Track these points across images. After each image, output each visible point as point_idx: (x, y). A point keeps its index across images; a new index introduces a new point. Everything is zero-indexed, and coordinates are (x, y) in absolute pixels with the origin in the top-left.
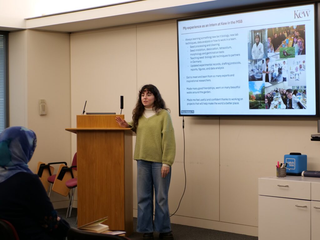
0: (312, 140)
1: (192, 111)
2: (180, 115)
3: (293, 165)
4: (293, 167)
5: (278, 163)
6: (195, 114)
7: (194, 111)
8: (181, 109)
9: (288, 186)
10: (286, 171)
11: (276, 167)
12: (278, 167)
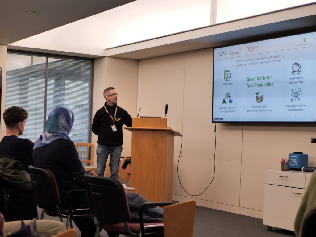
0: (312, 142)
1: (222, 119)
2: (213, 122)
3: (295, 161)
4: (295, 164)
5: (283, 159)
6: (224, 120)
7: (223, 118)
8: (214, 117)
9: (287, 177)
10: (289, 166)
11: (281, 163)
12: (282, 163)
